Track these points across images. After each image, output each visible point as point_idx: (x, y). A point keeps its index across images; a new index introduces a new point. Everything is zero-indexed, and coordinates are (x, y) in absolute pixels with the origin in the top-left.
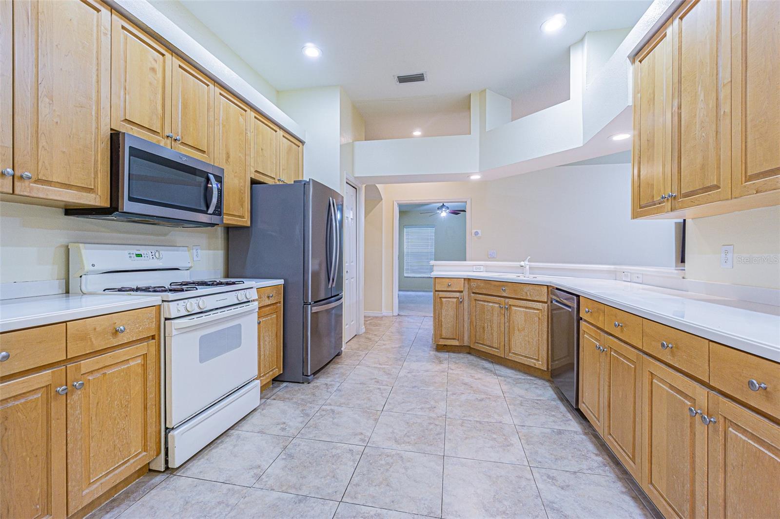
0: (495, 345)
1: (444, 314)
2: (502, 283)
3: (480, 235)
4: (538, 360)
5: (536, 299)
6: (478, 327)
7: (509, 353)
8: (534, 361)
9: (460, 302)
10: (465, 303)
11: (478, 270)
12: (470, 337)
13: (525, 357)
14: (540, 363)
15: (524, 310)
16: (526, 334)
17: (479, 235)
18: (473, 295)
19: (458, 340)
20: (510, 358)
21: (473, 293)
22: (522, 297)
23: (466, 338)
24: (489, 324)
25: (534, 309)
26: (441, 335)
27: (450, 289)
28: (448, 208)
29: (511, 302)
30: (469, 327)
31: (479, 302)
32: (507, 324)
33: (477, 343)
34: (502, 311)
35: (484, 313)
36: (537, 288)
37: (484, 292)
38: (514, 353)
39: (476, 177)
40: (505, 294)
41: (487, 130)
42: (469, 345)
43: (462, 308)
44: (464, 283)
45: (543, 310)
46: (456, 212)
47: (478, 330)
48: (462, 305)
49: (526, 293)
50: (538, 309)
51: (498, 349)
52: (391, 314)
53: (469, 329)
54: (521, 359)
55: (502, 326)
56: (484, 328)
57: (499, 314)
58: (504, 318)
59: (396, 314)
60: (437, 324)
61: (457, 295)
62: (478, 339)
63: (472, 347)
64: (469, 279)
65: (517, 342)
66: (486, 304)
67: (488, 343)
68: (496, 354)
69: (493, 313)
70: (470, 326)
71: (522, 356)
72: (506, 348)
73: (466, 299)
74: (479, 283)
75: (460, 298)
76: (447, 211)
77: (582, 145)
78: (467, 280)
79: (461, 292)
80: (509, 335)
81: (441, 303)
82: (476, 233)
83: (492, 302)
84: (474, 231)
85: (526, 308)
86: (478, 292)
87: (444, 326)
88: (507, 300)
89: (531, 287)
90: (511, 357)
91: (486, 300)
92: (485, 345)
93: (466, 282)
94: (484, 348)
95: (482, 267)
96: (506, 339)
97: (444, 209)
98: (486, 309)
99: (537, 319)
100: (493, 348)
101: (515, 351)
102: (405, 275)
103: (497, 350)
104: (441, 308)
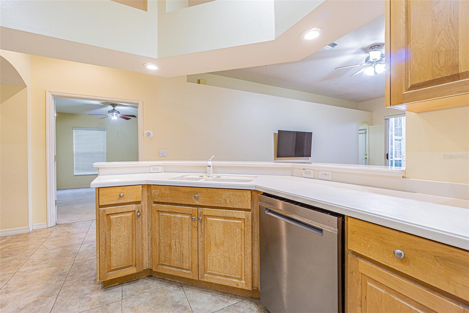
0: (186, 265)
1: (113, 236)
2: (193, 189)
3: (152, 135)
4: (240, 279)
5: (237, 207)
6: (162, 245)
7: (204, 273)
8: (236, 280)
9: (137, 215)
10: (144, 216)
11: (156, 171)
12: (151, 257)
13: (225, 276)
14: (244, 281)
15: (223, 220)
16: (227, 249)
17: (150, 136)
18: (154, 205)
19: (136, 266)
20: (205, 280)
21: (155, 203)
22: (219, 206)
23: (146, 260)
24: (178, 240)
25: (235, 218)
26: (109, 266)
27: (122, 201)
28: (119, 112)
29: (206, 211)
30: (150, 245)
31: (163, 214)
32: (201, 239)
33: (162, 265)
34: (194, 223)
35: (170, 227)
36: (239, 193)
37: (170, 201)
38: (210, 274)
39: (152, 67)
40: (197, 203)
41: (166, 12)
42: (150, 267)
43: (141, 224)
44: (142, 190)
45: (246, 220)
46: (126, 117)
47: (162, 248)
48: (140, 219)
49: (226, 200)
50: (240, 219)
51: (189, 270)
52: (45, 226)
53: (150, 248)
54: (220, 279)
55: (195, 241)
56: (170, 246)
57: (190, 227)
58: (196, 232)
59: (52, 223)
60: (103, 252)
61: (134, 207)
62: (163, 260)
63: (154, 270)
64: (149, 186)
65: (214, 259)
66: (173, 215)
67: (177, 263)
68: (187, 277)
69: (181, 226)
70: (152, 244)
71: (220, 276)
72: (200, 268)
73: (145, 210)
74: (163, 191)
75: (137, 211)
76: (118, 115)
77: (274, 39)
78: (146, 187)
79: (138, 203)
80: (204, 252)
81: (110, 222)
82: (148, 134)
83: (180, 213)
84: (146, 132)
85: (225, 218)
86: (161, 201)
87: (114, 253)
88: (200, 210)
89: (231, 192)
90: (207, 278)
91: (173, 211)
92: (172, 267)
93: (145, 189)
94: (170, 270)
95: (160, 167)
96: (200, 257)
97: (115, 113)
98: (173, 222)
99: (239, 230)
100: (183, 269)
101: (212, 270)
102: (75, 174)
103: (188, 272)
104: (110, 229)
